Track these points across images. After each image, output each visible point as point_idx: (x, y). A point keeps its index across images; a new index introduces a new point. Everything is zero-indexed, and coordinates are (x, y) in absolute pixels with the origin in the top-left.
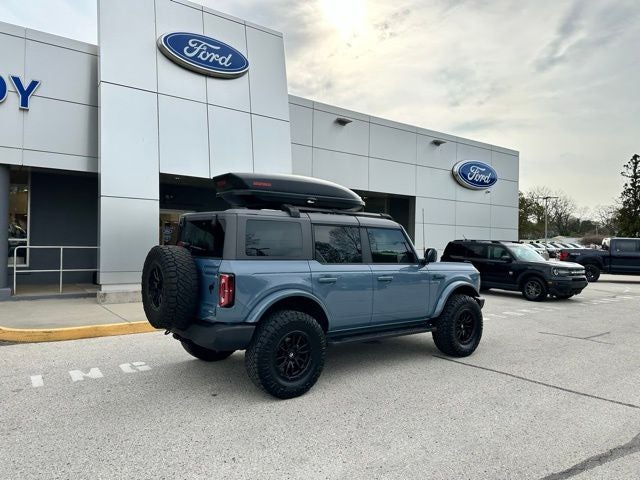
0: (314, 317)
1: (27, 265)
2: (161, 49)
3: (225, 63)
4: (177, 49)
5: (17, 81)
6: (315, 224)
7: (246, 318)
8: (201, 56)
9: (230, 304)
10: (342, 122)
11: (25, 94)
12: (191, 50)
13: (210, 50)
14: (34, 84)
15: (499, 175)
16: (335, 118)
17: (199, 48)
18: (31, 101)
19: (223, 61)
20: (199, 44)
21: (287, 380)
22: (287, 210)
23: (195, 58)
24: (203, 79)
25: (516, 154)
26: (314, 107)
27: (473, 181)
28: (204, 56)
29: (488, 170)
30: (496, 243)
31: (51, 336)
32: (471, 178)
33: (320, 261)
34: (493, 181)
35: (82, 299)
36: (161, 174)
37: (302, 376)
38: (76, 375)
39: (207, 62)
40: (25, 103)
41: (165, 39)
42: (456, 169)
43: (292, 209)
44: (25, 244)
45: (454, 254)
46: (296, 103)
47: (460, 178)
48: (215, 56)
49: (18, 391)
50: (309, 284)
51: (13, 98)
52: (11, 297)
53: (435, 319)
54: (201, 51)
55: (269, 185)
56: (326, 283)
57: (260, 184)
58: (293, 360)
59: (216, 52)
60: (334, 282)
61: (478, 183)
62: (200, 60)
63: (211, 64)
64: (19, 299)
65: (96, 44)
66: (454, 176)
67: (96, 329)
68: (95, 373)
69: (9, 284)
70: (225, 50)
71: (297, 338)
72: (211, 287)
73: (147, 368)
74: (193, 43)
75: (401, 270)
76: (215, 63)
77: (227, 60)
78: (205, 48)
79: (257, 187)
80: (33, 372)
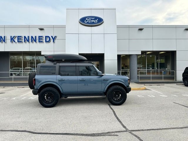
3: (96, 22)
4: (83, 21)
5: (52, 37)
7: (38, 88)
8: (89, 22)
9: (35, 85)
12: (87, 21)
13: (92, 19)
14: (55, 37)
16: (138, 28)
19: (95, 21)
20: (89, 19)
22: (54, 63)
23: (88, 23)
24: (91, 27)
26: (129, 27)
28: (90, 21)
39: (91, 23)
41: (80, 20)
48: (93, 21)
53: (105, 92)
54: (89, 20)
55: (52, 57)
56: (61, 81)
59: (93, 19)
60: (64, 80)
70: (96, 18)
74: (87, 19)
76: (93, 23)
77: (96, 21)
79: (49, 58)
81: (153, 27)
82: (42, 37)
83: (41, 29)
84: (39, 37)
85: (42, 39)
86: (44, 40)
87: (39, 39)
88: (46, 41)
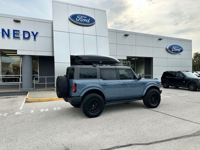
0: (100, 95)
1: (39, 82)
2: (70, 20)
4: (74, 19)
5: (33, 32)
6: (101, 69)
7: (80, 95)
8: (81, 20)
9: (75, 92)
10: (126, 35)
11: (35, 36)
12: (78, 19)
13: (83, 18)
14: (37, 33)
15: (184, 49)
16: (124, 34)
17: (80, 18)
18: (37, 38)
19: (87, 21)
20: (80, 17)
21: (92, 113)
22: (93, 65)
23: (79, 21)
24: (82, 27)
25: (191, 41)
26: (116, 32)
27: (174, 51)
28: (82, 20)
29: (179, 47)
30: (179, 72)
31: (40, 101)
32: (173, 50)
33: (102, 79)
34: (181, 51)
35: (51, 91)
36: (71, 56)
37: (97, 111)
38: (42, 110)
39: (83, 22)
40: (35, 38)
41: (71, 17)
42: (167, 48)
43: (94, 65)
44: (38, 76)
45: (167, 76)
46: (110, 31)
47: (169, 51)
48: (85, 20)
49: (27, 114)
50: (99, 86)
51: (32, 37)
52: (34, 90)
53: (143, 96)
55: (88, 58)
56: (104, 86)
57: (85, 58)
58: (94, 107)
59: (85, 18)
60: (107, 85)
61: (176, 52)
62: (81, 22)
63: (84, 22)
64: (35, 91)
65: (52, 20)
66: (167, 50)
67: (51, 99)
68: (47, 110)
69: (33, 87)
70: (88, 18)
71: (95, 101)
72: (71, 87)
73: (60, 109)
74: (79, 17)
75: (132, 81)
76: (85, 22)
77: (89, 21)
78: (82, 18)
79: (84, 59)
80: (32, 109)
81: (136, 34)
82: (19, 31)
83: (17, 21)
84: (14, 31)
85: (19, 34)
86: (21, 36)
87: (14, 34)
88: (24, 37)
